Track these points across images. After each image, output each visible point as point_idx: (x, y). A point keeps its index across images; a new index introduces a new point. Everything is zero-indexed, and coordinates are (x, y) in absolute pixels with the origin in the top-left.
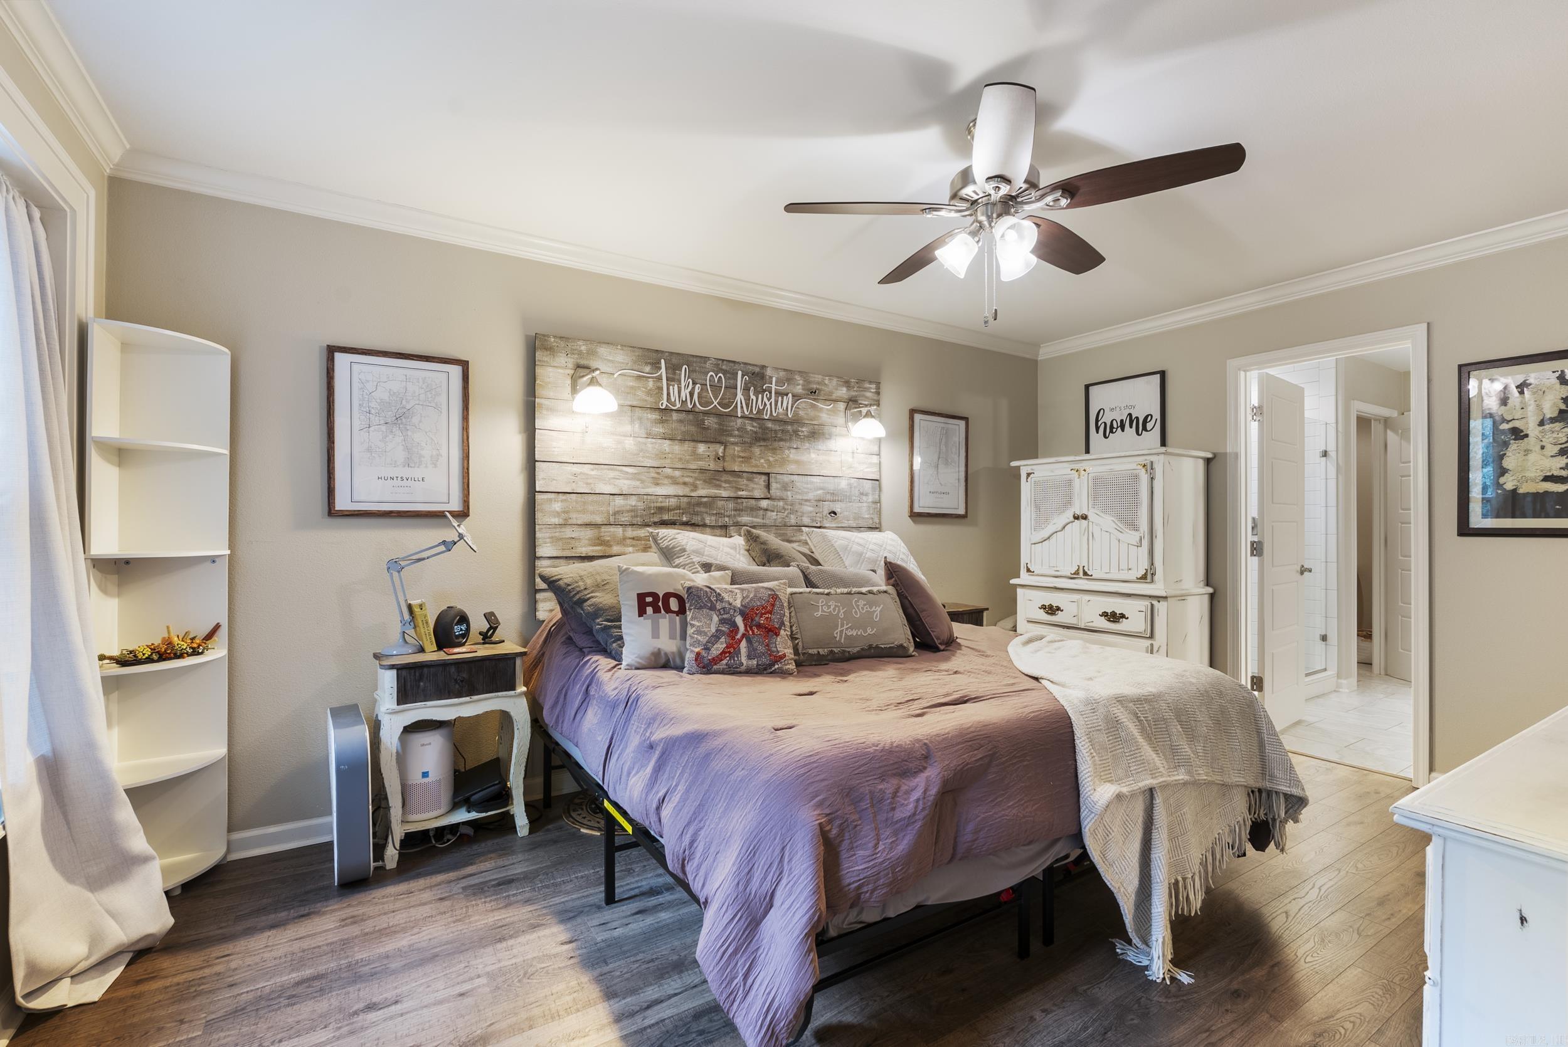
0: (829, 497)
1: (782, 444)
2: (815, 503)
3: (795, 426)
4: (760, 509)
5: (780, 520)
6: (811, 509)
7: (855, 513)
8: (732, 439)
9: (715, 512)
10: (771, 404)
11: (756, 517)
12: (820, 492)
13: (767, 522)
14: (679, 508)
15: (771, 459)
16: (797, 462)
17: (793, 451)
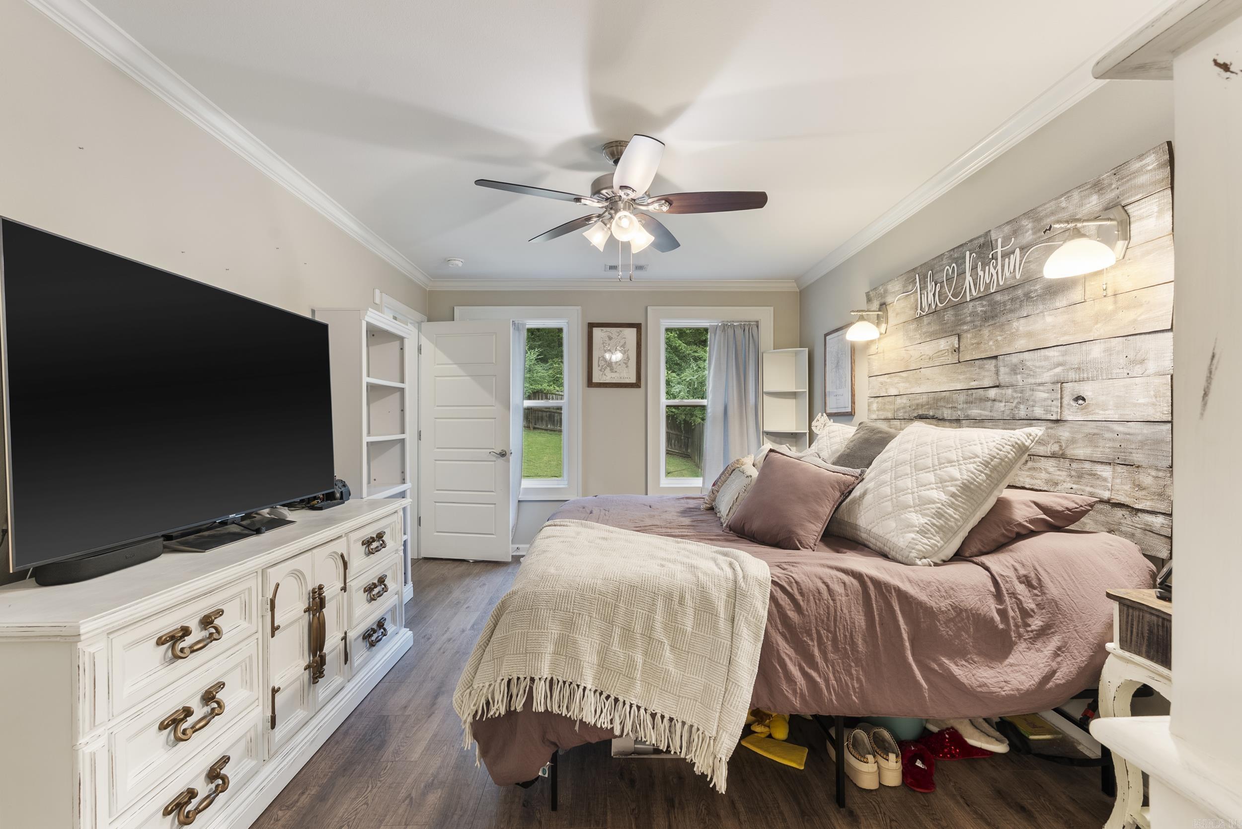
0: (1072, 375)
1: (1009, 316)
2: (1051, 387)
3: (1027, 288)
4: (987, 399)
5: (1008, 412)
6: (1045, 395)
7: (1118, 396)
8: (965, 327)
9: (951, 406)
10: (997, 273)
11: (984, 410)
12: (1059, 370)
13: (996, 415)
14: (928, 403)
15: (999, 338)
16: (1029, 335)
17: (1022, 321)
